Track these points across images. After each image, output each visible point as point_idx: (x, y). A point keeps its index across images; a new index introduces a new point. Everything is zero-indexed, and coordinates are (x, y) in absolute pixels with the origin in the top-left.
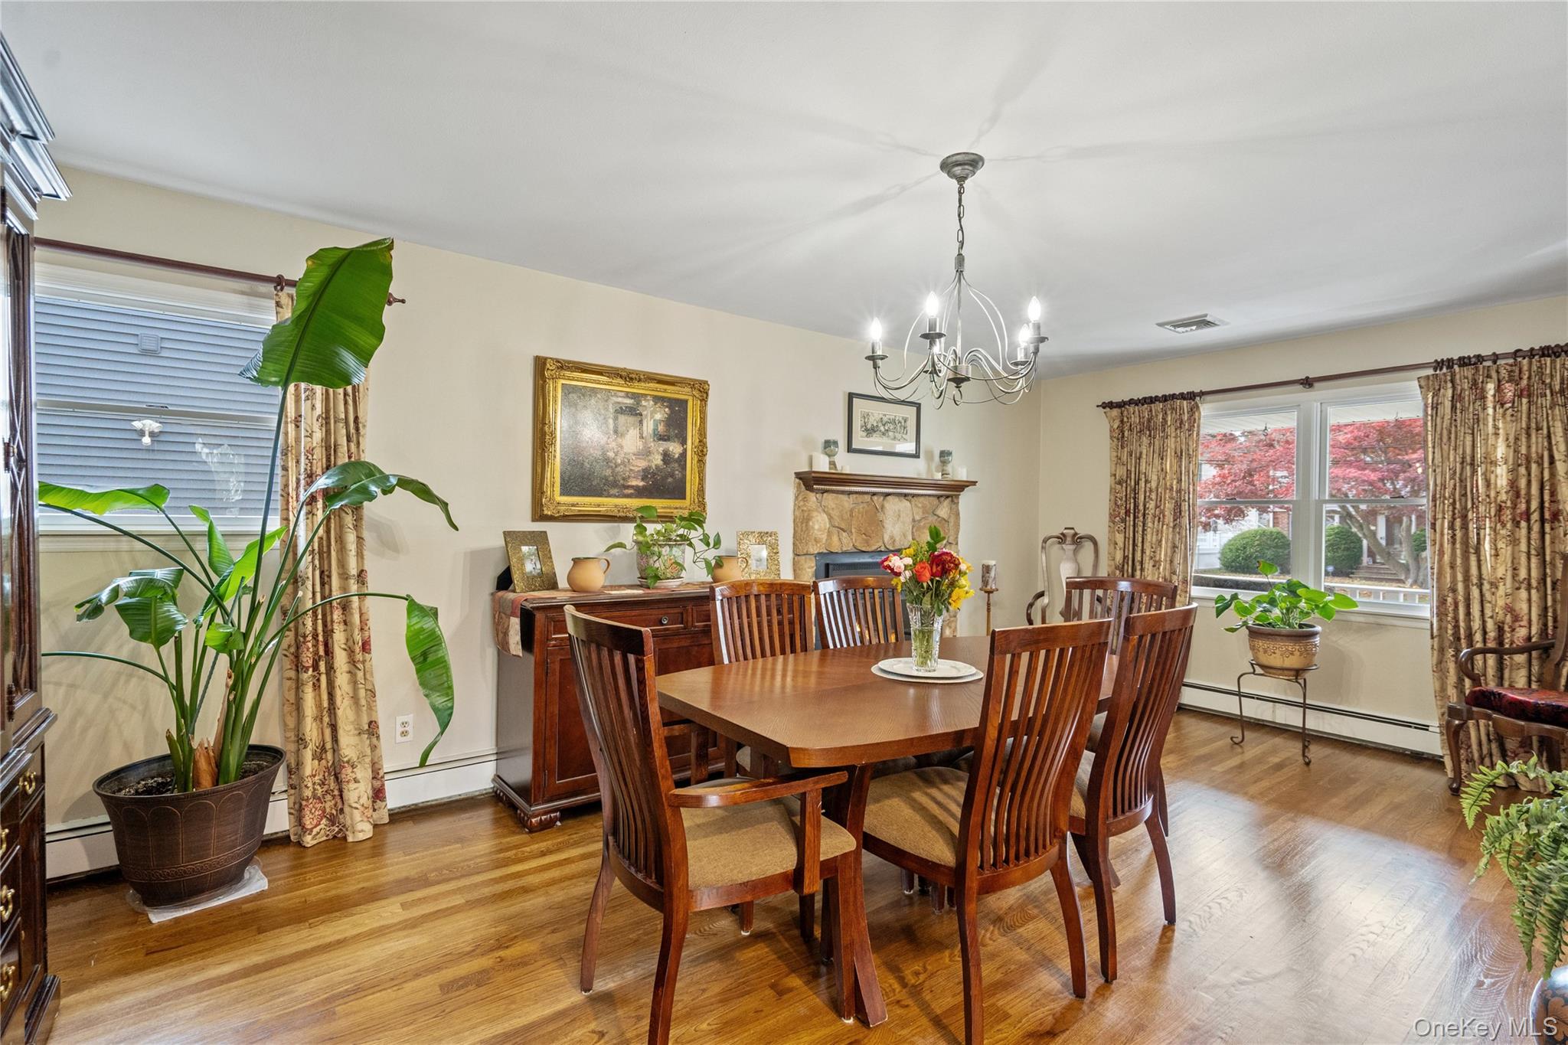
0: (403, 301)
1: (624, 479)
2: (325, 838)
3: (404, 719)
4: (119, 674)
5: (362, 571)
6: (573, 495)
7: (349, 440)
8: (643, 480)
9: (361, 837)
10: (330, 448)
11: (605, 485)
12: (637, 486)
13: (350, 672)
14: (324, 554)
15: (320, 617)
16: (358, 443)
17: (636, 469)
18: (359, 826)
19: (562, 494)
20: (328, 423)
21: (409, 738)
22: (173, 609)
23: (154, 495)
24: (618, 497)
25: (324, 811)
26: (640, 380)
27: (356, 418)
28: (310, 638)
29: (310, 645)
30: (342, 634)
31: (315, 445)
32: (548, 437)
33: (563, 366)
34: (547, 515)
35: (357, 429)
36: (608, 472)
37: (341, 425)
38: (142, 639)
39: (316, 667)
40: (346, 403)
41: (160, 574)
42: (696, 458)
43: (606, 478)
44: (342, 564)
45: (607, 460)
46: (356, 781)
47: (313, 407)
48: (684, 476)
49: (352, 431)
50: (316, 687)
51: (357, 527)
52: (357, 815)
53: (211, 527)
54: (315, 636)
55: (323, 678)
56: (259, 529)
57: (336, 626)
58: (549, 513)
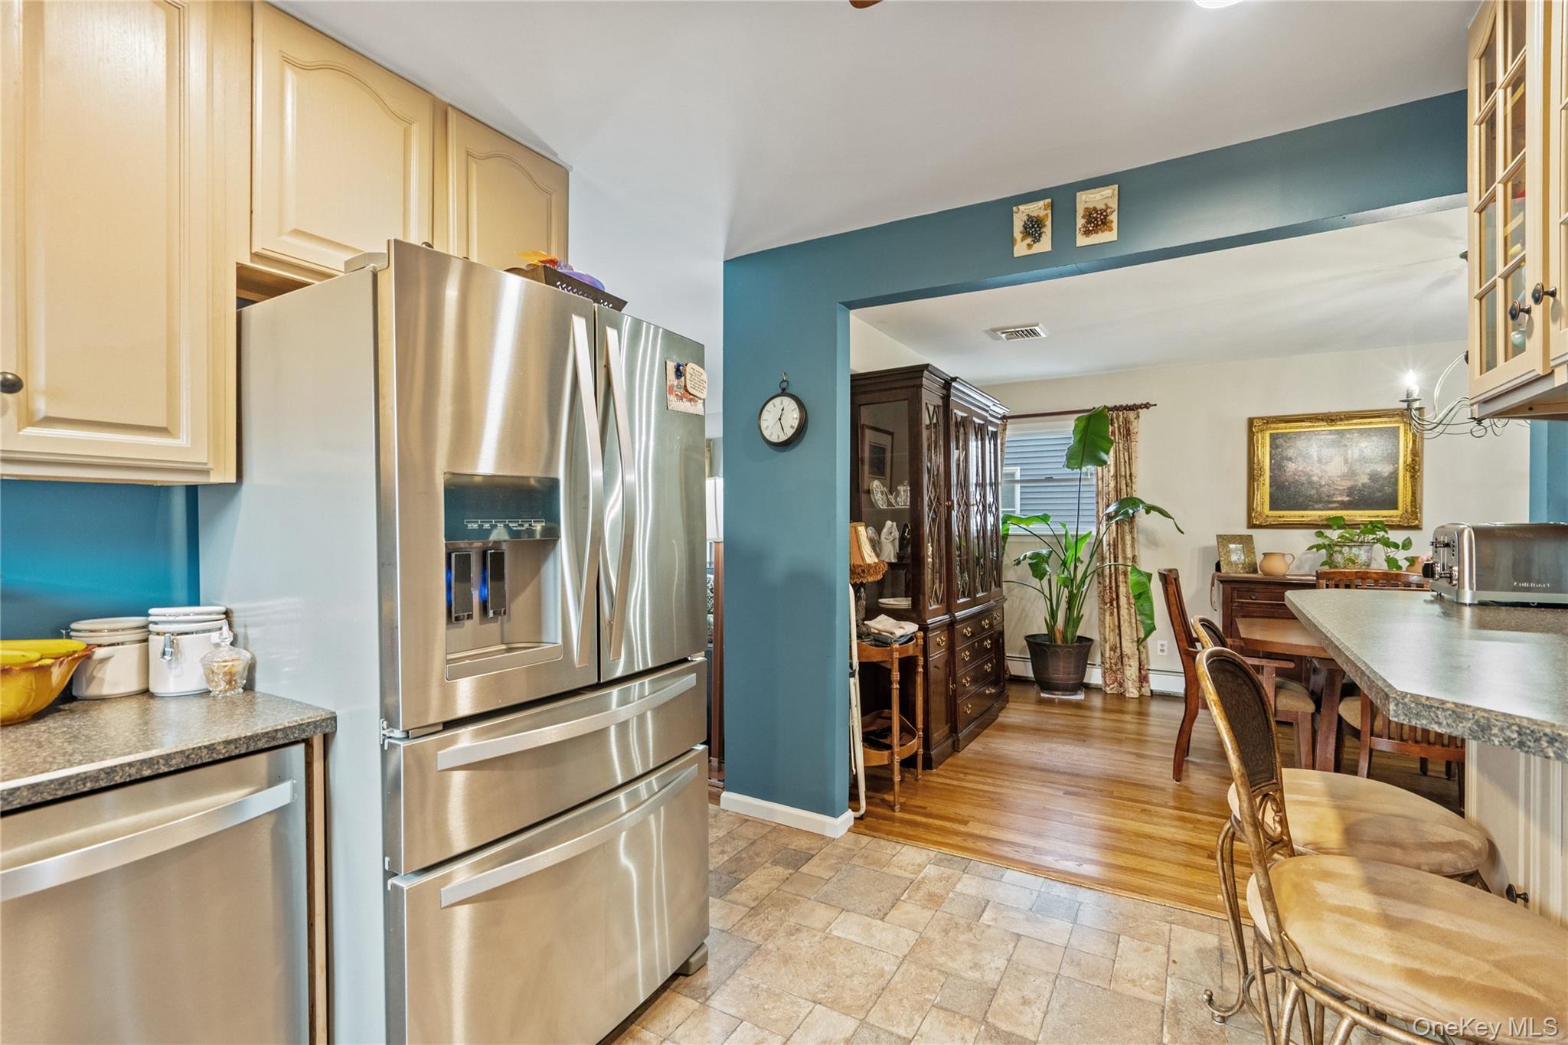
0: (1155, 405)
1: (1328, 496)
2: (1116, 692)
3: (1163, 642)
4: (1037, 596)
5: (1134, 556)
6: (1281, 510)
7: (1127, 486)
8: (1348, 496)
9: (1132, 695)
10: (1118, 491)
11: (1309, 501)
12: (1342, 501)
13: (1128, 609)
14: (1115, 546)
15: (1113, 578)
16: (1132, 487)
17: (1341, 488)
18: (1131, 690)
19: (1272, 509)
20: (1117, 478)
21: (1165, 654)
22: (1047, 566)
23: (1045, 518)
24: (1323, 510)
25: (1116, 678)
26: (1341, 420)
27: (1131, 475)
28: (1108, 588)
29: (1108, 591)
30: (1125, 588)
31: (1110, 489)
32: (1255, 471)
33: (1268, 421)
34: (1255, 524)
35: (1131, 480)
36: (1313, 492)
37: (1122, 478)
38: (1036, 577)
39: (1112, 605)
40: (1125, 467)
41: (1044, 552)
42: (1408, 475)
43: (1311, 496)
44: (1124, 551)
45: (1311, 483)
46: (1130, 666)
47: (1109, 471)
48: (1396, 491)
49: (1129, 481)
50: (1112, 614)
51: (1131, 532)
52: (1130, 683)
53: (1066, 532)
54: (1111, 588)
55: (1115, 610)
56: (1075, 533)
57: (1121, 584)
58: (1258, 523)
